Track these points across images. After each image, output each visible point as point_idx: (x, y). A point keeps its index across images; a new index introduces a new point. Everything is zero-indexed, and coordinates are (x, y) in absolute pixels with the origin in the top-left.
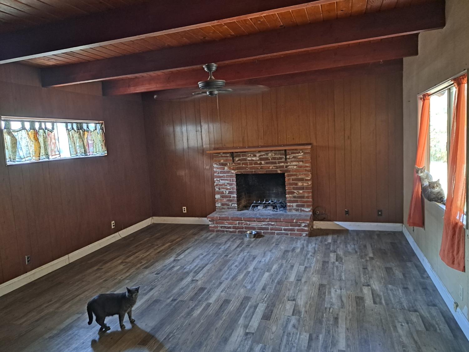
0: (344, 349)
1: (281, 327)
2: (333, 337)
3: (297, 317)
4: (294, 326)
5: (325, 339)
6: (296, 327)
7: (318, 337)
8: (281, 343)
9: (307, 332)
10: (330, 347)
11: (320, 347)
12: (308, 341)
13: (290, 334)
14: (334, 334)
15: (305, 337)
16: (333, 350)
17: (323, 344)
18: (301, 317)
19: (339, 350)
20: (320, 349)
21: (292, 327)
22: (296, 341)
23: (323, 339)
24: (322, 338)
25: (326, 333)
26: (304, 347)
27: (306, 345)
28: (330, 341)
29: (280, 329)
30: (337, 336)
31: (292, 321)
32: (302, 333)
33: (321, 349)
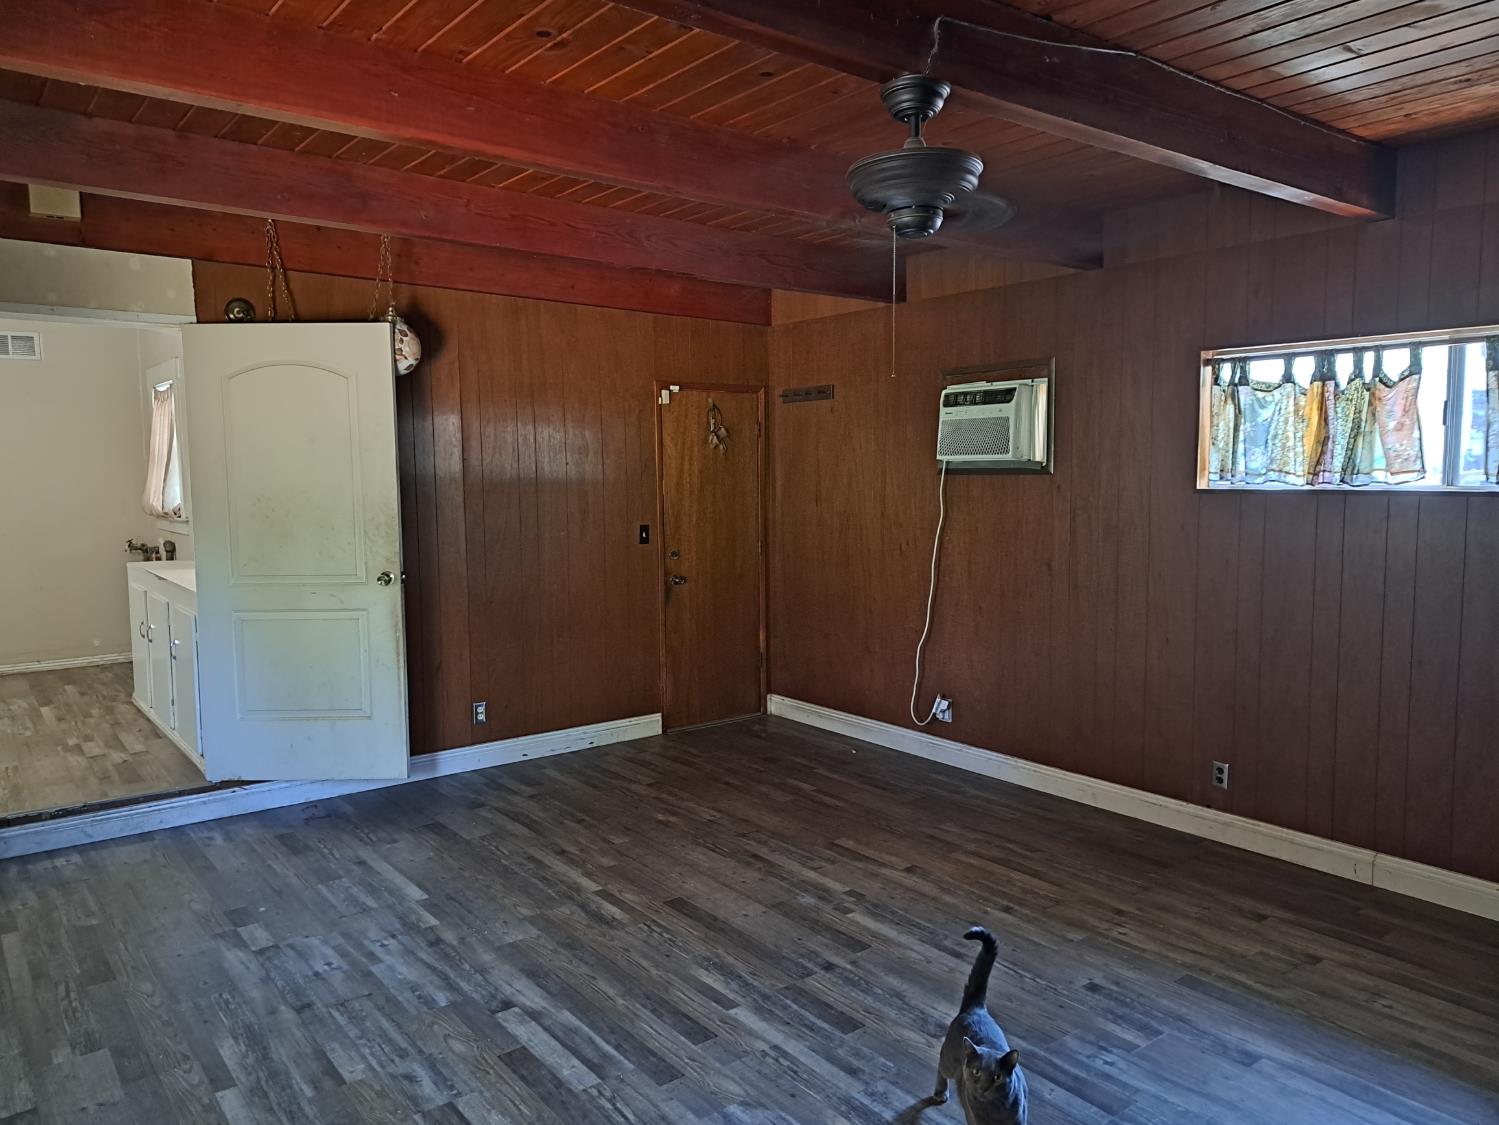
0: (219, 1095)
1: (443, 1058)
2: (272, 1109)
3: (432, 1107)
4: (411, 1078)
5: (289, 1091)
6: (401, 1079)
7: (316, 1087)
8: (400, 1028)
9: (356, 1083)
10: (263, 1083)
11: (291, 1066)
12: (336, 1064)
13: (401, 1057)
14: (270, 1119)
15: (352, 1070)
16: (251, 1078)
17: (288, 1077)
18: (419, 1112)
19: (235, 1085)
20: (288, 1064)
21: (414, 1074)
22: (367, 1051)
23: (296, 1088)
24: (301, 1090)
25: (300, 1109)
26: (333, 1050)
27: (331, 1056)
28: (272, 1095)
29: (440, 1053)
30: (257, 1116)
31: (435, 1089)
32: (369, 1073)
33: (285, 1065)
